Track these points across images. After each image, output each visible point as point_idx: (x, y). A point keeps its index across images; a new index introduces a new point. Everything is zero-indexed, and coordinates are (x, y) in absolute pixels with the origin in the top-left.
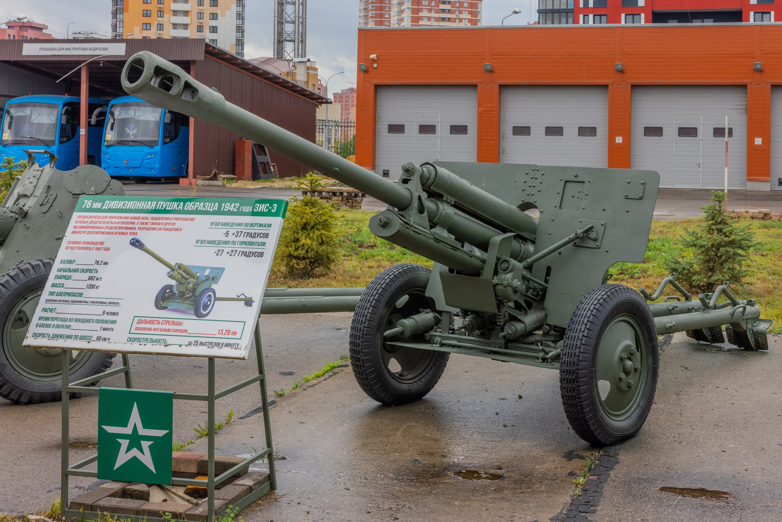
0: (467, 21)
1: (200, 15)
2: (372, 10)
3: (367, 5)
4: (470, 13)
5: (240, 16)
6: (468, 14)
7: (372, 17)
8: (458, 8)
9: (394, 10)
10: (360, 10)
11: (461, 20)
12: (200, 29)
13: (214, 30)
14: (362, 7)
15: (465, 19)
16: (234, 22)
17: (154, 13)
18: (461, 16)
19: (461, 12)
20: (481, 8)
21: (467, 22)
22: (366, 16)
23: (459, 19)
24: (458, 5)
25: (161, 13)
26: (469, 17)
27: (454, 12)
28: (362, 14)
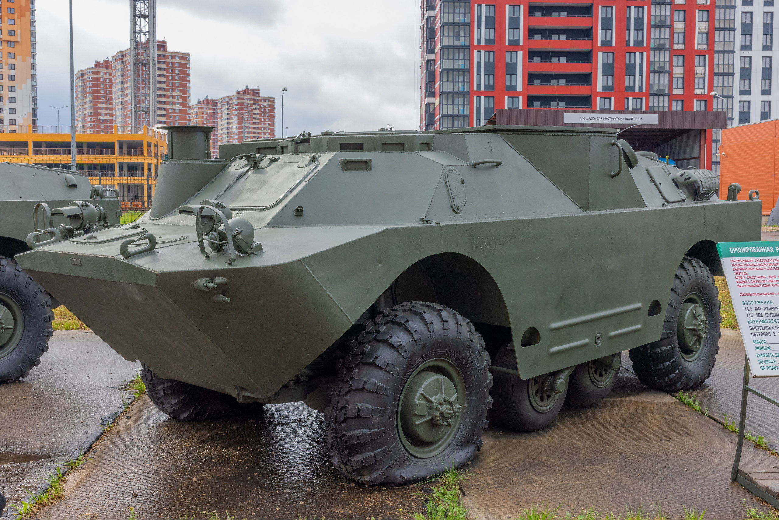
0: (179, 97)
2: (90, 87)
3: (84, 83)
4: (181, 91)
6: (180, 92)
7: (90, 93)
8: (172, 87)
9: (117, 89)
11: (174, 97)
15: (177, 96)
18: (174, 94)
19: (174, 91)
20: (190, 87)
21: (179, 99)
23: (173, 95)
24: (171, 85)
26: (181, 94)
27: (168, 90)
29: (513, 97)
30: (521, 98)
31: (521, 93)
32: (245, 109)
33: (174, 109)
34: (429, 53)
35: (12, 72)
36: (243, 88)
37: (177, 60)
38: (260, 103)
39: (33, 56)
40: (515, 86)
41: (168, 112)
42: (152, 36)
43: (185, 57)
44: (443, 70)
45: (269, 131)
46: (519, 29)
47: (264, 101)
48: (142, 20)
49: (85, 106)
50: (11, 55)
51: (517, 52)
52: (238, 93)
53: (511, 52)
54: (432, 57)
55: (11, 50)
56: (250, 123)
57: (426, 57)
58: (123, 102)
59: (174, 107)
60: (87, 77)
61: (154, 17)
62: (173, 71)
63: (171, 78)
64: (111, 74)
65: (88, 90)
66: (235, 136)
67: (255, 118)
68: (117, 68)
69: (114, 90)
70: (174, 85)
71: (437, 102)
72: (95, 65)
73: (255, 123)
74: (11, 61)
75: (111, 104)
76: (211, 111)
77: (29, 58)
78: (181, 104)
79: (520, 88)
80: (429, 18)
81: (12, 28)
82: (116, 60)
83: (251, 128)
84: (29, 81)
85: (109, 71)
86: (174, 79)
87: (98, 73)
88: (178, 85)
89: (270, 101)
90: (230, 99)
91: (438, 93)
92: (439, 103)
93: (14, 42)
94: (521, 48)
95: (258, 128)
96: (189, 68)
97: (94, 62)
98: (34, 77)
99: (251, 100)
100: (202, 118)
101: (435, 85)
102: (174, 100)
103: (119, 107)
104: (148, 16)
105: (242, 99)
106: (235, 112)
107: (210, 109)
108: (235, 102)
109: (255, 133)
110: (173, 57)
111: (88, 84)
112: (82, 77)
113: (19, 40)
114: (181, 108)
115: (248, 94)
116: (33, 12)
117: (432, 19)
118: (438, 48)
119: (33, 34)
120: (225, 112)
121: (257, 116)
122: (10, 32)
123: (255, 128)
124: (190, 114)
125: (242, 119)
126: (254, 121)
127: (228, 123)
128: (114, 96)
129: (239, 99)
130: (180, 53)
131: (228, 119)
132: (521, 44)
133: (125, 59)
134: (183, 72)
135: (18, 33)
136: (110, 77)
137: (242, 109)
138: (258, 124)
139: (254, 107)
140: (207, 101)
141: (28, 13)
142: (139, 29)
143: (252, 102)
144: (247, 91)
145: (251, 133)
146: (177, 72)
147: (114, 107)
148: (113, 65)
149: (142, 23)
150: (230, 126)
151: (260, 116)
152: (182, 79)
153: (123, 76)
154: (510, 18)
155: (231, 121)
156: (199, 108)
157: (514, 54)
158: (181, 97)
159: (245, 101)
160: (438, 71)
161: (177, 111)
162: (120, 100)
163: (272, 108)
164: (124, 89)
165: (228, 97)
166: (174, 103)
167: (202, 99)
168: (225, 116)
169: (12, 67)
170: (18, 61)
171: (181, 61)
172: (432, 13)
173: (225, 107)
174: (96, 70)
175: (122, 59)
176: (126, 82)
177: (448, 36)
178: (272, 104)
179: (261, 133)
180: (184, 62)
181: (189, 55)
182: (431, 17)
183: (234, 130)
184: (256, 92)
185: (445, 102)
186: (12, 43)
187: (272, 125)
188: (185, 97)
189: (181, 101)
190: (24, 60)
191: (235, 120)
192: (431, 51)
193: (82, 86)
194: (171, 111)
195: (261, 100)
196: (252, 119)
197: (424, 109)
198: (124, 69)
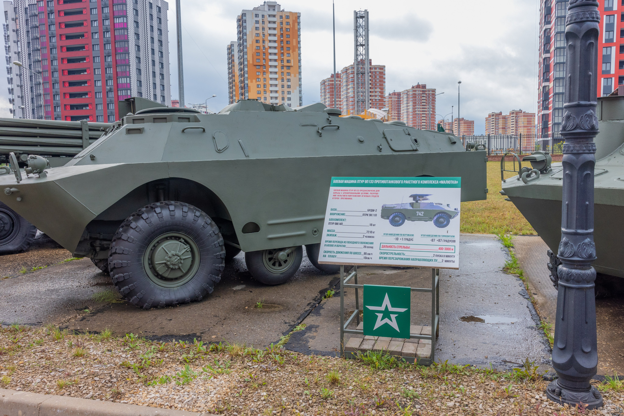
1: (283, 92)
3: (325, 87)
4: (380, 88)
5: (300, 92)
9: (343, 89)
10: (321, 89)
11: (376, 92)
12: (283, 99)
13: (289, 99)
14: (323, 88)
16: (298, 95)
17: (262, 92)
18: (376, 90)
19: (376, 88)
20: (385, 86)
22: (325, 92)
25: (265, 92)
26: (380, 90)
27: (373, 88)
28: (323, 91)
29: (607, 78)
30: (613, 78)
31: (613, 75)
32: (417, 97)
33: (376, 99)
34: (546, 53)
35: (289, 83)
36: (416, 84)
37: (378, 70)
38: (426, 93)
39: (300, 73)
40: (610, 71)
41: (372, 101)
42: (367, 57)
43: (382, 68)
44: (557, 63)
45: (431, 110)
46: (613, 31)
47: (429, 91)
48: (361, 47)
49: (326, 100)
50: (289, 74)
51: (611, 47)
52: (413, 87)
53: (607, 47)
54: (548, 55)
55: (288, 71)
56: (420, 106)
57: (544, 56)
58: (347, 97)
59: (376, 98)
60: (327, 83)
61: (368, 45)
62: (376, 77)
63: (374, 81)
64: (340, 81)
65: (327, 91)
66: (411, 114)
67: (423, 102)
68: (344, 77)
69: (342, 90)
70: (376, 85)
71: (551, 85)
72: (331, 76)
73: (423, 105)
74: (288, 77)
75: (340, 98)
76: (397, 99)
77: (297, 75)
78: (380, 96)
79: (613, 72)
80: (546, 30)
81: (288, 58)
82: (343, 73)
83: (420, 108)
84: (298, 88)
85: (339, 79)
86: (376, 81)
87: (332, 81)
88: (378, 85)
89: (433, 91)
90: (408, 92)
91: (552, 79)
92: (552, 85)
93: (290, 66)
94: (615, 44)
95: (425, 108)
96: (385, 74)
97: (331, 75)
98: (300, 85)
99: (421, 91)
100: (392, 103)
101: (549, 74)
102: (376, 94)
103: (345, 100)
104: (364, 45)
105: (415, 91)
106: (411, 99)
107: (396, 98)
108: (411, 93)
109: (423, 111)
110: (375, 68)
111: (327, 87)
112: (324, 84)
113: (292, 65)
114: (380, 98)
115: (419, 87)
116: (299, 48)
117: (548, 30)
118: (552, 49)
119: (299, 61)
120: (405, 100)
121: (425, 101)
122: (288, 61)
123: (423, 108)
124: (385, 102)
125: (415, 103)
126: (423, 104)
127: (407, 106)
128: (342, 93)
129: (414, 91)
130: (379, 66)
131: (407, 103)
132: (615, 41)
133: (348, 72)
134: (381, 77)
135: (292, 61)
136: (340, 83)
137: (415, 97)
138: (425, 105)
139: (423, 95)
140: (394, 94)
141: (297, 50)
142: (359, 53)
143: (421, 93)
144: (418, 86)
145: (421, 111)
146: (378, 77)
147: (342, 100)
148: (341, 75)
149: (361, 49)
150: (408, 108)
151: (426, 100)
152: (381, 81)
153: (347, 81)
154: (606, 24)
155: (408, 105)
156: (389, 98)
157: (609, 49)
158: (380, 92)
159: (417, 92)
160: (552, 65)
161: (378, 101)
162: (345, 96)
163: (434, 95)
164: (347, 89)
165: (407, 90)
166: (376, 96)
167: (391, 93)
168: (405, 102)
169: (289, 80)
170: (292, 77)
171: (380, 71)
172: (549, 26)
173: (405, 96)
174: (332, 79)
175: (346, 72)
176: (349, 85)
177: (560, 40)
178: (433, 93)
179: (427, 111)
180: (382, 71)
181: (384, 66)
182: (547, 29)
183: (411, 110)
184: (424, 86)
185: (557, 85)
186: (289, 67)
187: (434, 106)
188: (382, 92)
189: (380, 94)
190: (295, 76)
191: (411, 104)
192: (548, 52)
193: (324, 89)
194: (374, 100)
195: (427, 91)
196: (421, 103)
197: (542, 90)
198: (347, 77)
